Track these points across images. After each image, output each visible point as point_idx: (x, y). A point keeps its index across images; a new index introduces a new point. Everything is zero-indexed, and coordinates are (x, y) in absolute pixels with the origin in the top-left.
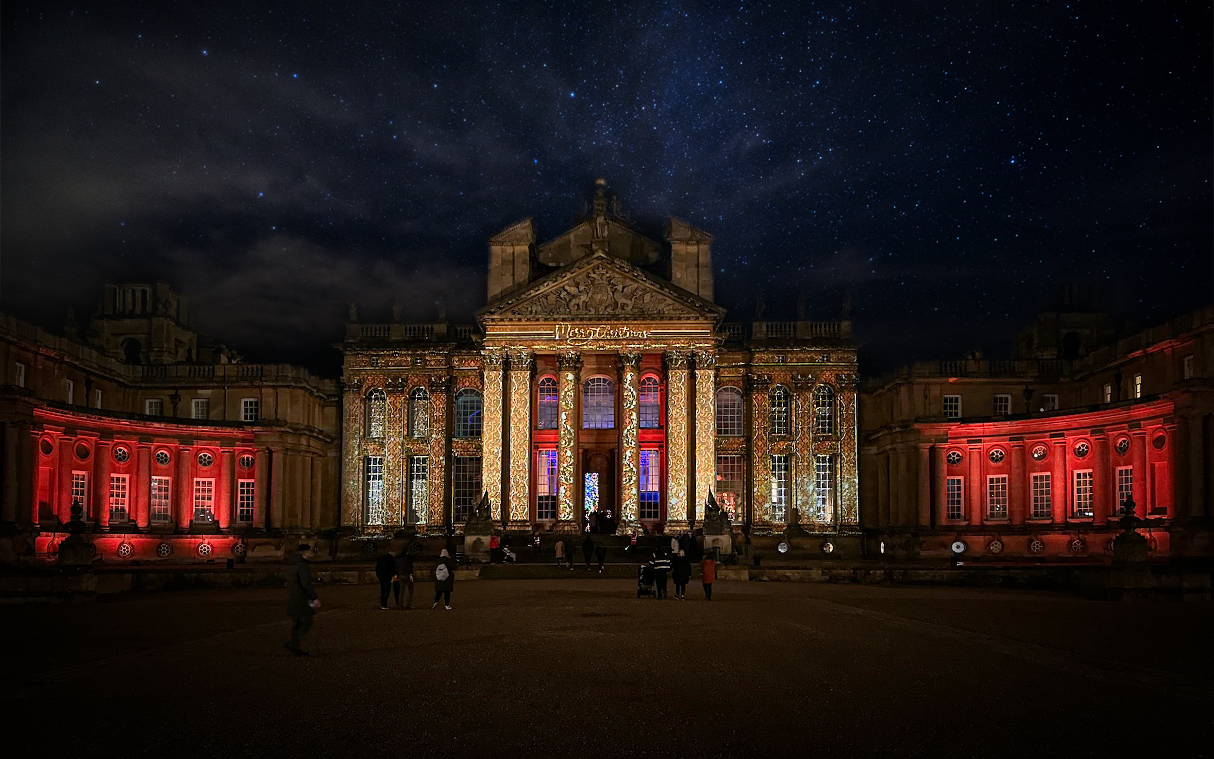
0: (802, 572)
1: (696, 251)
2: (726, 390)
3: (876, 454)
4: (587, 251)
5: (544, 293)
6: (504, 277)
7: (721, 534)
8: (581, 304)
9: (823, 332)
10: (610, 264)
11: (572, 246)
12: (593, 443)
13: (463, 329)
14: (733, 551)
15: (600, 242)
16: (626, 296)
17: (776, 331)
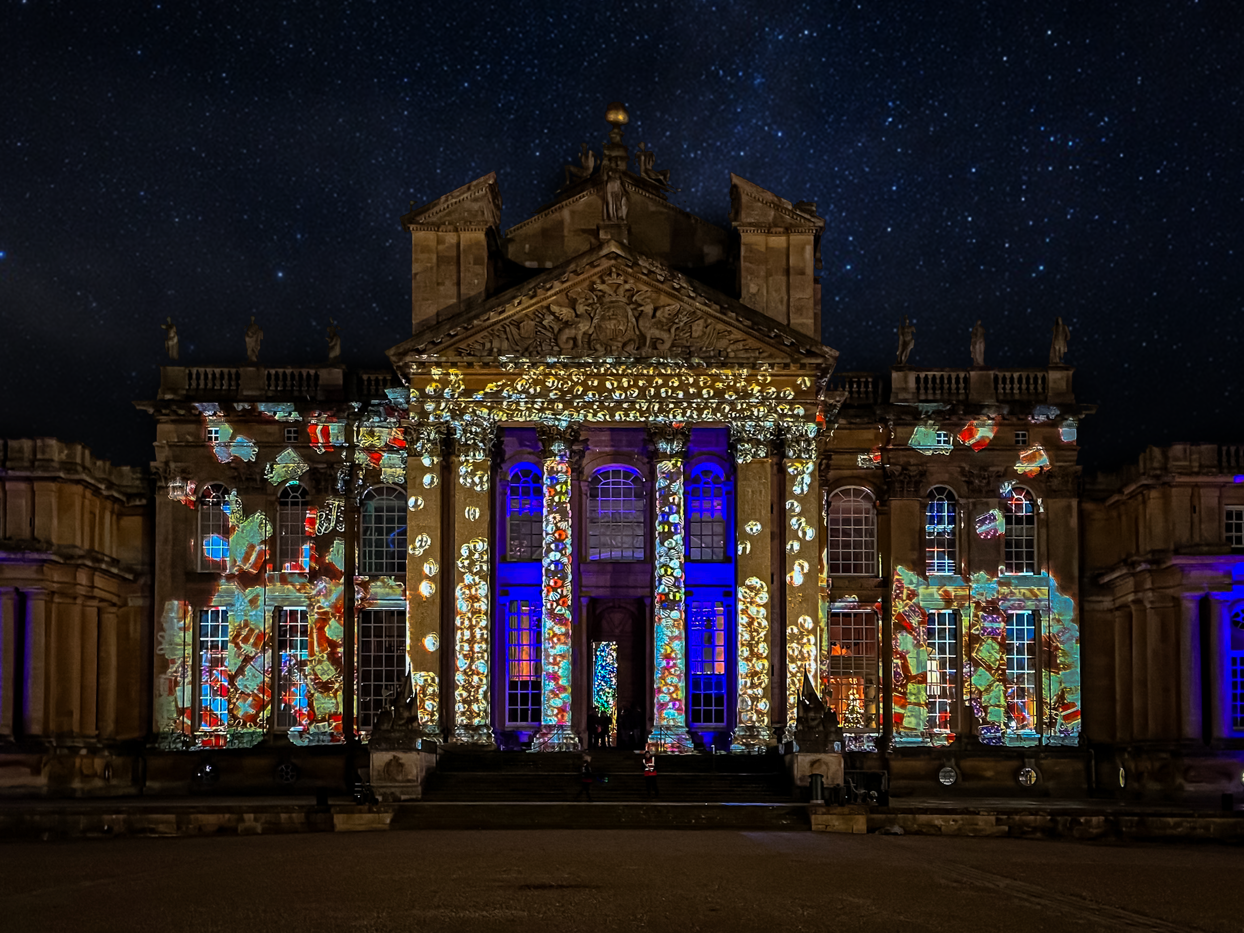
0: (962, 820)
1: (785, 245)
2: (846, 493)
3: (1111, 611)
4: (593, 240)
5: (514, 318)
6: (442, 288)
7: (825, 752)
8: (579, 337)
9: (1016, 391)
10: (631, 267)
11: (566, 233)
12: (607, 587)
13: (373, 377)
14: (846, 782)
15: (612, 226)
16: (659, 325)
17: (934, 389)
